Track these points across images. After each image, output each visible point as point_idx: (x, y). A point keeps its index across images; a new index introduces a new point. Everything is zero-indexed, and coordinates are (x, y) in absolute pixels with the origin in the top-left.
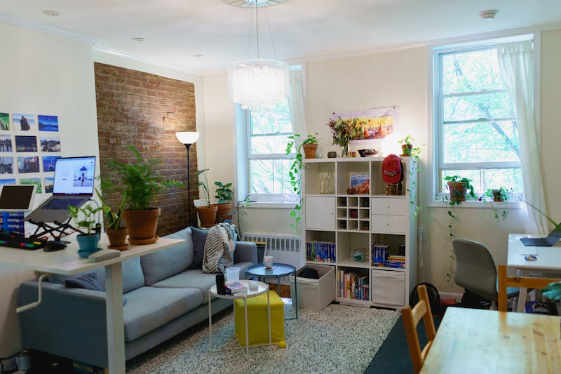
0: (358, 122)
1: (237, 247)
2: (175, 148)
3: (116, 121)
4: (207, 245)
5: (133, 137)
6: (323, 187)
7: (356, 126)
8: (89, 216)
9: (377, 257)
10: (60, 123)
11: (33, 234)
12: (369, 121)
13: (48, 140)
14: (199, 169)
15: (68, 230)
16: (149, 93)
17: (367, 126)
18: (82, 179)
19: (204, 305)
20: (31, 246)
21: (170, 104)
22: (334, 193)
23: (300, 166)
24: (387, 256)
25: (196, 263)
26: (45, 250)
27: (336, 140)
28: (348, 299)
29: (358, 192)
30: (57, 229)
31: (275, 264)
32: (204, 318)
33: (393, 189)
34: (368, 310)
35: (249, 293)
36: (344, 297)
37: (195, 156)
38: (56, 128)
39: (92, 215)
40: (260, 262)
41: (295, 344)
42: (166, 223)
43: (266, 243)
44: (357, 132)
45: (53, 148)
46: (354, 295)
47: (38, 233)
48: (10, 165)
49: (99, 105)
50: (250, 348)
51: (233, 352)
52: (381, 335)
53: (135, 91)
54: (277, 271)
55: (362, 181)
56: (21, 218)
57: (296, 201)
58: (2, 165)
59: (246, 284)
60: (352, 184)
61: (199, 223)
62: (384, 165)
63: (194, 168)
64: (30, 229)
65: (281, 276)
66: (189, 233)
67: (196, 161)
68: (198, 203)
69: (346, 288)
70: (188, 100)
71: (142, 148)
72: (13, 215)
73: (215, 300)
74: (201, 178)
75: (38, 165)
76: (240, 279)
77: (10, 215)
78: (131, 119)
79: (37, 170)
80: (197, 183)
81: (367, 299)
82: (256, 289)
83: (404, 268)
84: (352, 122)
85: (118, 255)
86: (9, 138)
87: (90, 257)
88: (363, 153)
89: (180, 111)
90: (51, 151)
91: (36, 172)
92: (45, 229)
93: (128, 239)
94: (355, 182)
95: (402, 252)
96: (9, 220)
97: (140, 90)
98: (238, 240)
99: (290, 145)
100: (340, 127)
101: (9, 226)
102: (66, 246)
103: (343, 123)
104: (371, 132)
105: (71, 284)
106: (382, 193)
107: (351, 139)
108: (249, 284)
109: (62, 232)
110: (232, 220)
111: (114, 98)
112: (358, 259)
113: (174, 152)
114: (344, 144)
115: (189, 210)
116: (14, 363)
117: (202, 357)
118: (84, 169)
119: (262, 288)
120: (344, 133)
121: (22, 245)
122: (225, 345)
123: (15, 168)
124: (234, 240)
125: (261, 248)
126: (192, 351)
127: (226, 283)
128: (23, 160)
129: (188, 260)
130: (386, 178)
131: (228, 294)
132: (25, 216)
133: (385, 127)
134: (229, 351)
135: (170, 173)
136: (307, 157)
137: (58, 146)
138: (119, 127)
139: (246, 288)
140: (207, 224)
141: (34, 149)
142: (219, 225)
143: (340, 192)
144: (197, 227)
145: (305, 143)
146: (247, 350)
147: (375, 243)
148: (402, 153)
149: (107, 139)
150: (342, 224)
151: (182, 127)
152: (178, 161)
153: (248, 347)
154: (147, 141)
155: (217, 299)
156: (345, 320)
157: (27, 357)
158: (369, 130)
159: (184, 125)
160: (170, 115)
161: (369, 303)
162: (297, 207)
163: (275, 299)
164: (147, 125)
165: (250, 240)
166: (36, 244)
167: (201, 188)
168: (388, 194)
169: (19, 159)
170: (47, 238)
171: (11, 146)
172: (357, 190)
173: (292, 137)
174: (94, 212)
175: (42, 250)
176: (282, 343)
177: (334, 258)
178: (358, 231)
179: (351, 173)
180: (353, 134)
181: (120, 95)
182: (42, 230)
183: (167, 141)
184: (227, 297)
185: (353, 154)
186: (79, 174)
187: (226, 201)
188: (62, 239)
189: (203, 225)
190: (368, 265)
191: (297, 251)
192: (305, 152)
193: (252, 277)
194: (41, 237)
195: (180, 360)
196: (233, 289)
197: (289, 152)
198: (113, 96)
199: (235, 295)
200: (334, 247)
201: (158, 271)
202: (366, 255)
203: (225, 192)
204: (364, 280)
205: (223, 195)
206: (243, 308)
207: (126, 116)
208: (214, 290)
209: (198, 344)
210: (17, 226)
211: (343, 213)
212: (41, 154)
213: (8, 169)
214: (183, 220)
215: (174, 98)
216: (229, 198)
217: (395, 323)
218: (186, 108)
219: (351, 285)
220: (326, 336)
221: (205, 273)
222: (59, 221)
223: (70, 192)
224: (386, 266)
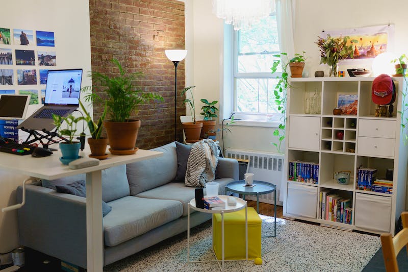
0: (349, 41)
1: (219, 163)
2: (164, 66)
3: (108, 38)
4: (190, 160)
5: (125, 53)
6: (308, 107)
7: (346, 45)
8: (71, 125)
9: (362, 181)
10: (56, 39)
11: (25, 141)
12: (361, 39)
13: (45, 55)
14: (187, 86)
15: (56, 138)
16: (140, 12)
17: (358, 45)
18: (70, 90)
19: (183, 217)
20: (21, 151)
21: (160, 22)
22: (319, 113)
23: (286, 85)
24: (373, 180)
25: (179, 177)
26: (33, 156)
27: (324, 59)
28: (330, 221)
29: (345, 113)
30: (46, 137)
31: (255, 182)
32: (183, 230)
33: (383, 111)
34: (350, 234)
35: (227, 208)
36: (325, 219)
37: (183, 73)
38: (52, 44)
39: (74, 123)
40: (242, 178)
41: (271, 262)
42: (154, 137)
43: (248, 161)
44: (347, 52)
45: (49, 62)
46: (335, 217)
47: (29, 140)
48: (10, 77)
49: (93, 22)
50: (225, 262)
51: (209, 264)
52: (362, 260)
53: (127, 9)
54: (257, 189)
55: (350, 101)
56: (15, 125)
57: (279, 120)
58: (3, 77)
59: (225, 199)
60: (339, 105)
61: (185, 138)
62: (374, 85)
63: (181, 85)
64: (23, 136)
65: (260, 193)
66: (173, 148)
67: (184, 78)
68: (184, 120)
69: (327, 210)
70: (178, 19)
71: (132, 65)
72: (9, 122)
73: (194, 213)
74: (188, 95)
75: (36, 78)
76: (219, 194)
77: (7, 122)
78: (122, 36)
79: (35, 83)
80: (184, 100)
81: (349, 222)
82: (234, 205)
83: (392, 193)
84: (342, 41)
85: (97, 164)
86: (9, 52)
87: (70, 164)
88: (352, 73)
89: (169, 29)
90: (47, 64)
91: (34, 84)
92: (35, 136)
93: (109, 149)
94: (342, 103)
95: (390, 176)
96: (5, 127)
97: (132, 8)
98: (221, 156)
99: (276, 64)
100: (329, 45)
101: (5, 133)
102: (52, 153)
103: (333, 41)
104: (362, 51)
105: (61, 190)
106: (372, 114)
107: (340, 58)
108: (228, 199)
109: (50, 140)
110: (216, 137)
111: (108, 16)
112: (342, 181)
113: (163, 69)
114: (333, 62)
115: (175, 126)
116: (11, 259)
117: (180, 267)
118: (72, 81)
119: (241, 204)
120: (333, 51)
121: (13, 150)
122: (203, 257)
123: (15, 80)
124: (216, 156)
125: (243, 166)
126: (171, 261)
127: (204, 197)
128: (22, 73)
129: (172, 173)
130: (376, 99)
131: (206, 208)
132: (19, 124)
133: (377, 46)
134: (206, 263)
135: (159, 89)
136: (293, 76)
137: (53, 60)
138: (111, 44)
139: (224, 203)
140: (192, 140)
141: (32, 63)
142: (202, 142)
143: (326, 112)
144: (182, 142)
145: (291, 62)
146: (223, 263)
147: (361, 166)
148: (395, 73)
149: (99, 54)
150: (327, 145)
151: (172, 45)
152: (166, 78)
153: (223, 260)
154: (137, 58)
155: (197, 212)
156: (324, 242)
157: (21, 254)
158: (360, 49)
159: (174, 43)
160: (160, 33)
161: (352, 227)
162: (281, 126)
163: (253, 216)
164: (138, 42)
165: (233, 157)
166: (26, 150)
167: (188, 105)
168: (378, 116)
169: (18, 72)
170: (37, 145)
171: (11, 59)
172: (343, 111)
173: (279, 56)
174: (76, 121)
175: (30, 155)
176: (259, 259)
177: (317, 179)
178: (343, 152)
179: (338, 94)
180: (343, 53)
181: (113, 13)
182: (33, 137)
183: (157, 58)
184: (205, 210)
185: (342, 74)
186: (67, 86)
187: (211, 119)
188: (50, 147)
189: (188, 141)
190: (352, 188)
191: (279, 170)
192: (292, 71)
193: (233, 193)
194: (32, 144)
195: (158, 268)
196: (212, 204)
197: (274, 70)
198: (106, 14)
199: (213, 209)
200: (317, 168)
201: (143, 182)
202: (350, 178)
203: (211, 109)
204: (347, 203)
205: (209, 113)
206: (220, 223)
207: (118, 34)
208: (193, 203)
209: (176, 254)
210: (12, 133)
211: (328, 134)
212: (38, 68)
213: (9, 81)
214: (170, 135)
215: (165, 16)
216: (214, 115)
217: (378, 249)
218: (175, 27)
219: (333, 207)
220: (304, 256)
221: (187, 186)
222: (47, 130)
223: (59, 103)
224: (371, 190)
